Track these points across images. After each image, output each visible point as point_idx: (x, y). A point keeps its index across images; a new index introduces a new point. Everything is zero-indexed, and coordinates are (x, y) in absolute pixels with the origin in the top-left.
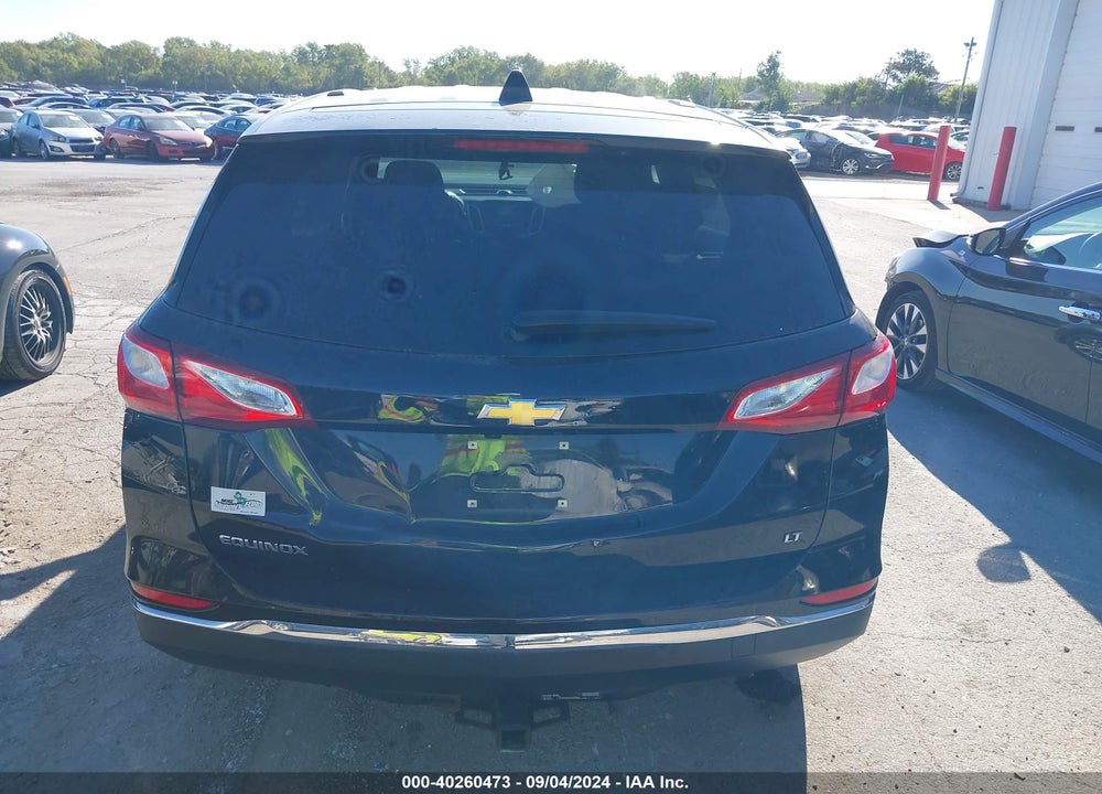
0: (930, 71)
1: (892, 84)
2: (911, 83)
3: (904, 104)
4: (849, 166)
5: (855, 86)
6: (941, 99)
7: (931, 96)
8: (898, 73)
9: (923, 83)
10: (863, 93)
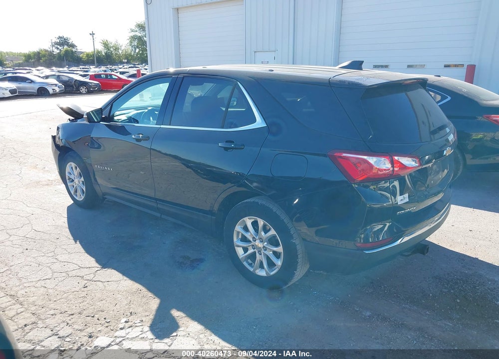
0: (73, 46)
1: (56, 51)
2: (66, 51)
3: (66, 60)
4: (83, 90)
5: (39, 53)
6: (82, 58)
7: (77, 57)
8: (59, 47)
9: (72, 51)
10: (44, 56)
